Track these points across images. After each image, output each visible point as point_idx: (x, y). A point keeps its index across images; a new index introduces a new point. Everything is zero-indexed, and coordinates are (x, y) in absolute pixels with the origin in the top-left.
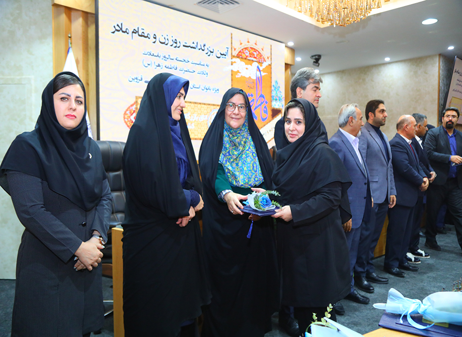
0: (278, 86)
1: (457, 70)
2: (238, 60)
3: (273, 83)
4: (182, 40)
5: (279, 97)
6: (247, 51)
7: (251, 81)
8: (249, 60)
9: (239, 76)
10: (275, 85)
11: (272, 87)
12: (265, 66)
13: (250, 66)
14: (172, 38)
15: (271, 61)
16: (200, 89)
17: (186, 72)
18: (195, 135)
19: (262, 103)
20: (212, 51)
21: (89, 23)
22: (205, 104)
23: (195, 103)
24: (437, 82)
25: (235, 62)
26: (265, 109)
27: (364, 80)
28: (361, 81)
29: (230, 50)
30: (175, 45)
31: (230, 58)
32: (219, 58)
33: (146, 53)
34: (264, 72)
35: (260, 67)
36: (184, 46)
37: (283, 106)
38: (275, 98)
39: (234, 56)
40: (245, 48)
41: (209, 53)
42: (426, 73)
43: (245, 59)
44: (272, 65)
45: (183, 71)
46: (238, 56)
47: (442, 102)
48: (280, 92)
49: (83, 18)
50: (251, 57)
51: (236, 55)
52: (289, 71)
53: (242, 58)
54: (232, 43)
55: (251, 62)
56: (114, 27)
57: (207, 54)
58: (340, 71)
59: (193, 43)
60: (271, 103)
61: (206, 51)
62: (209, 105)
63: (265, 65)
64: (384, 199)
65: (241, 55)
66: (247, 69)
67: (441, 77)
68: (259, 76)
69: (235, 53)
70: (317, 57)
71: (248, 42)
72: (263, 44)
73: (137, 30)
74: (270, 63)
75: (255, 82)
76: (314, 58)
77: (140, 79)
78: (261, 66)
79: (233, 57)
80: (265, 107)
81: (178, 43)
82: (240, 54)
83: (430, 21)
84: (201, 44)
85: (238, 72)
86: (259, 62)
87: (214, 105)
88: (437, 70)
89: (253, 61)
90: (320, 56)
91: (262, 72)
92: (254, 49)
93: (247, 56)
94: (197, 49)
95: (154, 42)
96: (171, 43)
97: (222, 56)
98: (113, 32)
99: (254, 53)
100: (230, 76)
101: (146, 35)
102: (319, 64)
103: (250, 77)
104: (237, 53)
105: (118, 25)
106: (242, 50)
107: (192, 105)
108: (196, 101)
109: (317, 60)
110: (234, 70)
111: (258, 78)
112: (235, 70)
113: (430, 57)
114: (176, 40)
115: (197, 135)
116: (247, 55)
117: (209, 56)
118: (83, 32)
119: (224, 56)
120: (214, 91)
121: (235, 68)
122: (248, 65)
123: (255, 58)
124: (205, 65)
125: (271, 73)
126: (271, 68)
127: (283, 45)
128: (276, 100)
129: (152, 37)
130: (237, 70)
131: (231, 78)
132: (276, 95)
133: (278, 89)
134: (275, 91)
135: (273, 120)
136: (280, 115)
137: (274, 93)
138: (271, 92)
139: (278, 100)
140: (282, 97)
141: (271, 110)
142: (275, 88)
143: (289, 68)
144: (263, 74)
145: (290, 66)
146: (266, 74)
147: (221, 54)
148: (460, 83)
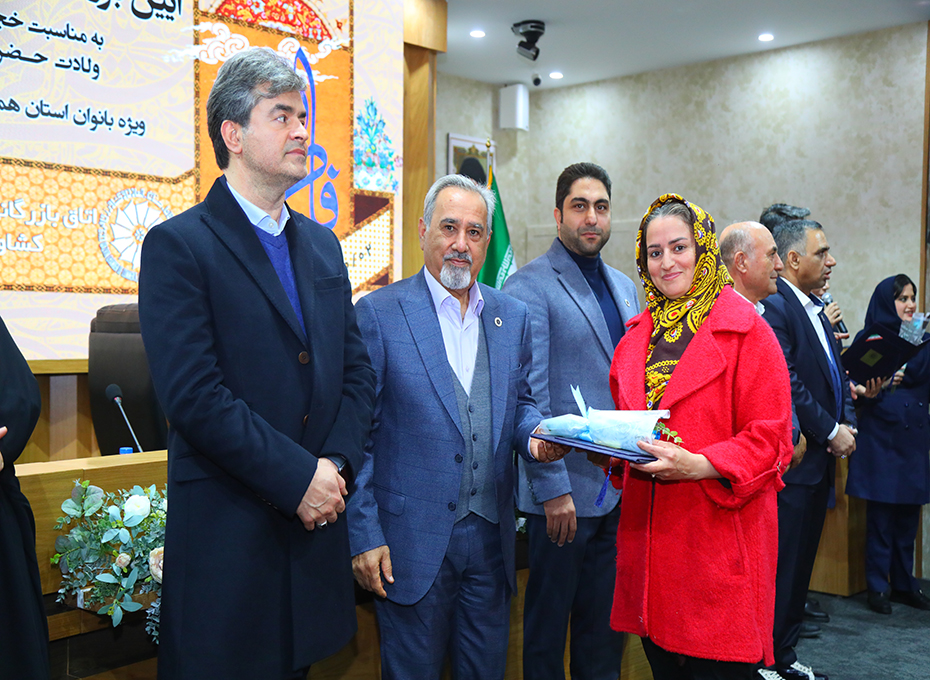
0: (378, 118)
2: (221, 28)
3: (360, 109)
5: (382, 156)
8: (265, 29)
10: (366, 118)
11: (356, 121)
12: (329, 51)
15: (351, 36)
16: (68, 121)
18: (47, 276)
19: (316, 174)
22: (87, 171)
23: (49, 166)
25: (209, 34)
26: (327, 195)
27: (700, 105)
31: (192, 22)
32: (146, 16)
34: (323, 71)
35: (307, 54)
37: (394, 186)
38: (364, 158)
39: (205, 14)
43: (251, 24)
44: (356, 49)
46: (221, 15)
48: (386, 139)
50: (271, 18)
51: (212, 11)
52: (425, 71)
53: (236, 22)
55: (273, 36)
60: (352, 176)
62: (106, 173)
65: (235, 12)
69: (210, 4)
70: (529, 27)
74: (347, 45)
76: (521, 31)
78: (314, 51)
79: (200, 15)
80: (327, 187)
82: (230, 7)
86: (306, 39)
87: (124, 175)
89: (280, 32)
90: (539, 25)
91: (314, 73)
93: (257, 16)
97: (156, 11)
99: (285, 6)
100: (192, 79)
102: (537, 52)
104: (216, 6)
107: (35, 171)
108: (49, 161)
109: (531, 36)
110: (203, 58)
112: (211, 60)
115: (56, 276)
116: (257, 11)
117: (104, 7)
119: (164, 12)
120: (127, 129)
121: (211, 53)
123: (287, 22)
124: (89, 38)
125: (352, 76)
126: (352, 60)
128: (371, 165)
130: (219, 62)
131: (192, 88)
132: (368, 150)
133: (377, 131)
134: (365, 136)
135: (358, 232)
136: (385, 216)
137: (362, 142)
138: (352, 139)
139: (379, 167)
140: (391, 155)
141: (349, 199)
142: (368, 125)
143: (426, 62)
144: (318, 77)
145: (430, 56)
146: (331, 77)
147: (154, 5)
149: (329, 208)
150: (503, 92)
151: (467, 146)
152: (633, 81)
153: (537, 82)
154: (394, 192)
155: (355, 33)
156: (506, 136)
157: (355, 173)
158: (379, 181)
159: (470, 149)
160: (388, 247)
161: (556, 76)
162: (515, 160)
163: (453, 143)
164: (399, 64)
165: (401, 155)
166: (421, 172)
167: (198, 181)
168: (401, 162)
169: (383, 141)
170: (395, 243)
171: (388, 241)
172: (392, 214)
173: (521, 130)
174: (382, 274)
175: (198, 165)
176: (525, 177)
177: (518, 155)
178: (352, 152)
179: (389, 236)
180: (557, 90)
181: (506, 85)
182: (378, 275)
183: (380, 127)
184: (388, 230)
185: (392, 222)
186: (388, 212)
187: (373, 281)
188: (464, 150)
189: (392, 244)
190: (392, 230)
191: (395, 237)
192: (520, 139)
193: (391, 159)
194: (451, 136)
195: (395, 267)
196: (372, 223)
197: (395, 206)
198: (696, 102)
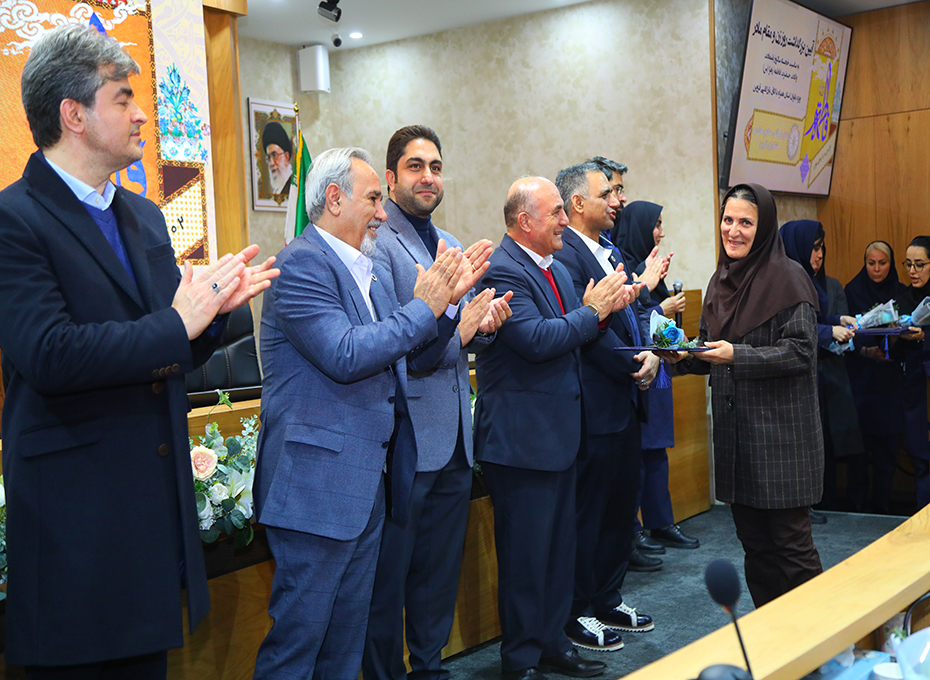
0: (182, 85)
1: (762, 26)
3: (162, 76)
5: (188, 125)
9: (13, 52)
10: (169, 85)
11: (158, 88)
12: (125, 16)
13: (57, 15)
24: (707, 64)
27: (501, 62)
28: (493, 65)
35: (102, 20)
37: (203, 156)
38: (171, 128)
42: (677, 37)
44: (153, 16)
48: (192, 107)
52: (226, 34)
55: (63, 3)
58: (430, 36)
60: (159, 147)
63: (124, 12)
64: (448, 458)
67: (721, 49)
74: (144, 9)
78: (110, 17)
88: (707, 28)
102: (339, 13)
122: (51, 12)
125: (151, 43)
126: (150, 26)
128: (178, 134)
130: (7, 29)
132: (174, 119)
133: (182, 99)
134: (170, 105)
135: (169, 205)
136: (196, 187)
137: (167, 111)
138: (156, 108)
139: (186, 136)
140: (198, 123)
141: (157, 171)
142: (171, 93)
143: (228, 24)
145: (231, 19)
146: (129, 44)
148: (779, 66)
149: (137, 181)
150: (302, 52)
151: (268, 110)
152: (433, 39)
153: (337, 42)
154: (203, 161)
156: (307, 97)
157: (162, 143)
158: (187, 150)
159: (271, 114)
160: (201, 219)
161: (356, 36)
162: (318, 123)
163: (254, 108)
164: (200, 29)
165: (208, 123)
166: (229, 139)
168: (209, 130)
169: (188, 110)
170: (208, 214)
171: (201, 213)
172: (203, 184)
173: (323, 92)
174: (197, 247)
176: (329, 140)
177: (321, 118)
178: (157, 121)
179: (201, 207)
180: (356, 51)
181: (304, 47)
182: (193, 248)
183: (184, 94)
184: (200, 201)
185: (203, 192)
186: (199, 183)
187: (188, 255)
188: (265, 114)
189: (204, 215)
190: (204, 201)
191: (208, 208)
192: (322, 101)
193: (198, 128)
194: (251, 101)
195: (209, 239)
196: (183, 195)
197: (205, 176)
198: (497, 59)
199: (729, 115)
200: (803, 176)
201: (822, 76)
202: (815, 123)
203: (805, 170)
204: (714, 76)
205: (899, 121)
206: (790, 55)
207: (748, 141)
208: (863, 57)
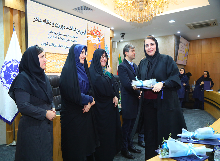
1: (181, 42)
2: (90, 35)
3: (105, 46)
4: (66, 26)
5: (108, 53)
6: (94, 31)
7: (96, 45)
8: (95, 35)
9: (91, 43)
13: (95, 38)
14: (61, 25)
17: (67, 41)
20: (79, 31)
21: (22, 16)
24: (173, 46)
25: (89, 36)
28: (141, 45)
29: (86, 31)
30: (62, 28)
32: (82, 34)
33: (50, 32)
34: (101, 41)
35: (99, 39)
36: (66, 28)
39: (88, 34)
40: (93, 30)
41: (78, 32)
42: (169, 43)
43: (93, 35)
45: (66, 40)
46: (90, 34)
47: (176, 55)
48: (108, 50)
49: (19, 14)
50: (95, 34)
51: (89, 33)
52: (111, 40)
53: (92, 34)
54: (87, 28)
55: (96, 36)
56: (35, 19)
57: (76, 32)
58: (132, 41)
59: (71, 27)
61: (76, 31)
63: (102, 38)
66: (94, 39)
67: (175, 44)
68: (99, 43)
69: (89, 32)
70: (123, 34)
71: (94, 27)
72: (100, 28)
73: (45, 20)
75: (97, 45)
76: (122, 34)
77: (47, 44)
78: (100, 38)
81: (64, 27)
82: (91, 32)
83: (172, 21)
84: (74, 27)
85: (90, 41)
88: (173, 42)
90: (124, 34)
91: (100, 41)
92: (97, 30)
93: (94, 34)
94: (72, 30)
95: (53, 27)
96: (60, 27)
98: (34, 21)
99: (97, 32)
101: (49, 23)
102: (124, 38)
103: (95, 43)
105: (36, 18)
106: (92, 31)
109: (123, 35)
111: (98, 44)
112: (89, 40)
113: (170, 35)
114: (63, 25)
116: (94, 33)
117: (77, 33)
118: (19, 21)
119: (84, 34)
121: (89, 39)
123: (97, 34)
124: (76, 37)
125: (104, 42)
126: (104, 39)
127: (109, 29)
129: (52, 24)
131: (87, 44)
134: (106, 50)
142: (106, 48)
144: (101, 42)
145: (112, 38)
147: (83, 33)
148: (182, 47)
153: (120, 41)
155: (105, 36)
162: (115, 52)
164: (109, 40)
167: (88, 57)
168: (110, 53)
175: (88, 54)
176: (116, 55)
192: (115, 49)
198: (142, 44)
199: (176, 54)
200: (184, 62)
201: (186, 49)
202: (185, 55)
203: (184, 61)
204: (174, 48)
205: (196, 55)
206: (183, 45)
207: (179, 57)
208: (191, 46)
